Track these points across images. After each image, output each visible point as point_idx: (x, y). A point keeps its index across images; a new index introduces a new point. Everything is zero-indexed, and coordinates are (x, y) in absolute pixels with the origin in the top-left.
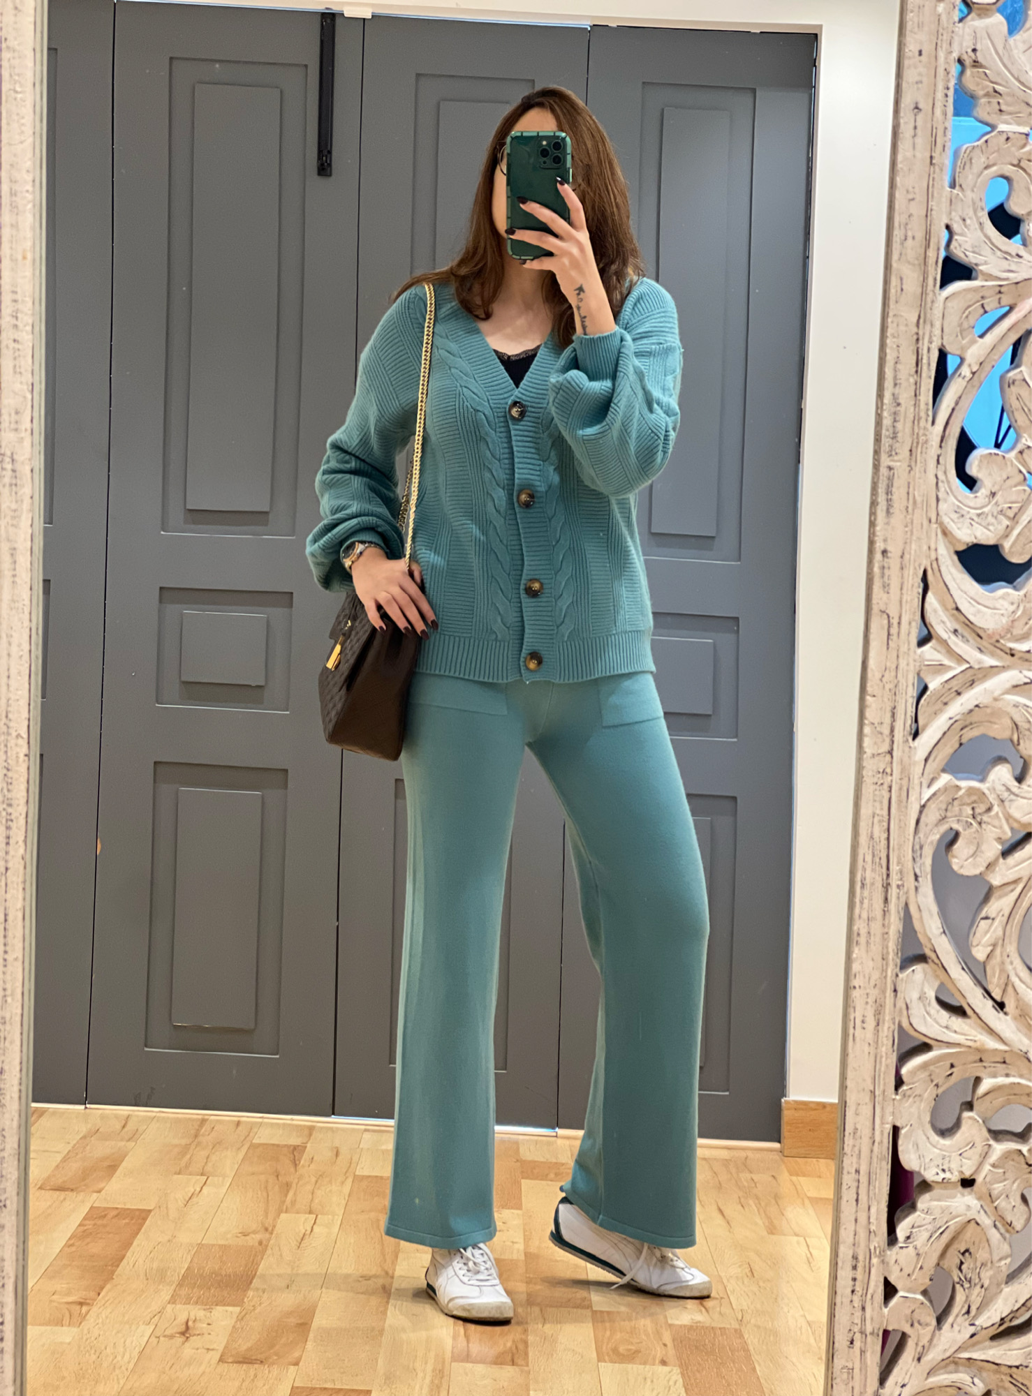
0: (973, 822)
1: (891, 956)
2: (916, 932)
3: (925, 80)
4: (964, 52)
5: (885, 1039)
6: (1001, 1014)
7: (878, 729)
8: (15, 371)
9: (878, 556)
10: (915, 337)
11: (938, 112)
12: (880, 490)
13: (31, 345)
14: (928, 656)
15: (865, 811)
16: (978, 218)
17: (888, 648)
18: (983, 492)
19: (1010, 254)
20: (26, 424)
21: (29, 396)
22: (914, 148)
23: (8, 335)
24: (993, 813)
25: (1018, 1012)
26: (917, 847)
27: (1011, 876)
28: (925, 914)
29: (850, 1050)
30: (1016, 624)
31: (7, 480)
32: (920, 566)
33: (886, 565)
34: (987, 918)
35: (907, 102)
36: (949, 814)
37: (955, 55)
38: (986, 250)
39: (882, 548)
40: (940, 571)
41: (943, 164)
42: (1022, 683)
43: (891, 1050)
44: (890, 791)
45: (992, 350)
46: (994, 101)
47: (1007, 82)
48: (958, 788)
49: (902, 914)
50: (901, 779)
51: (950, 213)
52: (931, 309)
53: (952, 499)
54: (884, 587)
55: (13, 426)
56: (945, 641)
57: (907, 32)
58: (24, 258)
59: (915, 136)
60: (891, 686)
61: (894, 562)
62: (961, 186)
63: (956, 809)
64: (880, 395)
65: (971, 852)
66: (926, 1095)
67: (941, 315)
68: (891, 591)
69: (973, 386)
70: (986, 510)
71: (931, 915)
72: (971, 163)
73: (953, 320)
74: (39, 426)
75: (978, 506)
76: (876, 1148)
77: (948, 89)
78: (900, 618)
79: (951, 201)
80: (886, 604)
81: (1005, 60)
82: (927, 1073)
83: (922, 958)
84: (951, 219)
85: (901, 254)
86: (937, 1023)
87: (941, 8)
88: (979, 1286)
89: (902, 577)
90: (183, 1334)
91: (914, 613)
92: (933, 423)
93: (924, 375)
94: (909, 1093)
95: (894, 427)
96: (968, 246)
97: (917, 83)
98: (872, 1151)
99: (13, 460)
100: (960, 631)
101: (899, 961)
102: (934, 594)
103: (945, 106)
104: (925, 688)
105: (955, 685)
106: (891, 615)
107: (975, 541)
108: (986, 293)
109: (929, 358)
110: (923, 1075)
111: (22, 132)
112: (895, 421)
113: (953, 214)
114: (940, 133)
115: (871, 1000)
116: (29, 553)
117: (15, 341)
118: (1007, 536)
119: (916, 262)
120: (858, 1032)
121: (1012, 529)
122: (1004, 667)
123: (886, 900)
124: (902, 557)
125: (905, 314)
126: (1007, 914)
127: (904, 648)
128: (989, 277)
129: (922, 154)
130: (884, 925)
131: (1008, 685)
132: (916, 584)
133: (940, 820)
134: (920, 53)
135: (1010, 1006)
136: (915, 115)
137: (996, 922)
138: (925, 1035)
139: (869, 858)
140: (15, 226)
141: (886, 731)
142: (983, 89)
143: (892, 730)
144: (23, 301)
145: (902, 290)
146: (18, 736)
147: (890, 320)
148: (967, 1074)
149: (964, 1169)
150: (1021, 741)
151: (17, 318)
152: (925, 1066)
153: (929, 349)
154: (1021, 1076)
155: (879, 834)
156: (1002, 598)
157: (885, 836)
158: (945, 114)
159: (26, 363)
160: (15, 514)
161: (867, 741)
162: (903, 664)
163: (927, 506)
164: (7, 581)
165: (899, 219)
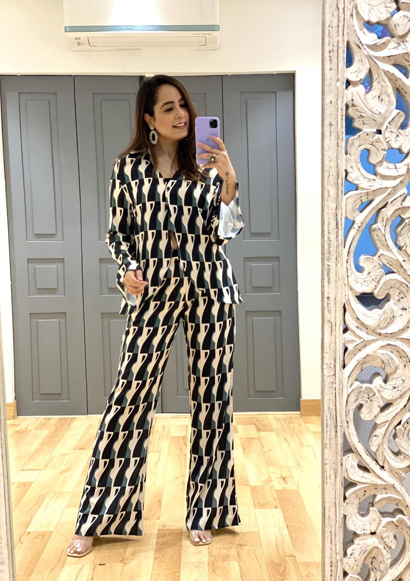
0: (367, 400)
1: (339, 452)
2: (348, 442)
3: (333, 113)
4: (348, 101)
5: (338, 483)
6: (383, 470)
7: (329, 366)
9: (326, 299)
10: (335, 214)
11: (340, 125)
12: (325, 274)
14: (347, 337)
15: (326, 397)
16: (357, 166)
17: (331, 335)
18: (365, 272)
19: (370, 179)
22: (330, 140)
24: (376, 396)
25: (389, 470)
26: (347, 411)
27: (384, 420)
28: (352, 436)
29: (325, 488)
30: (381, 323)
32: (342, 302)
33: (329, 303)
34: (376, 436)
35: (327, 122)
36: (359, 397)
37: (344, 103)
38: (361, 178)
39: (327, 296)
40: (350, 304)
41: (342, 146)
42: (384, 345)
43: (341, 487)
44: (335, 390)
45: (366, 217)
46: (362, 119)
47: (366, 112)
48: (362, 387)
49: (343, 436)
50: (339, 385)
51: (346, 165)
52: (341, 203)
53: (353, 275)
54: (329, 311)
56: (354, 331)
57: (326, 95)
59: (331, 135)
60: (334, 349)
61: (332, 301)
62: (350, 154)
63: (361, 396)
64: (322, 237)
65: (368, 412)
66: (356, 502)
67: (345, 205)
68: (331, 313)
69: (359, 232)
70: (367, 279)
71: (354, 436)
72: (353, 145)
73: (350, 207)
75: (364, 278)
76: (337, 523)
77: (343, 116)
79: (346, 160)
80: (330, 318)
81: (365, 103)
82: (356, 495)
83: (351, 451)
84: (347, 167)
85: (327, 182)
86: (359, 475)
87: (338, 84)
88: (379, 571)
89: (336, 307)
91: (341, 321)
92: (344, 247)
93: (340, 228)
94: (349, 502)
95: (329, 249)
96: (354, 177)
97: (330, 114)
100: (359, 327)
101: (342, 453)
102: (348, 313)
103: (342, 123)
105: (358, 347)
106: (332, 322)
107: (363, 292)
108: (362, 195)
109: (341, 222)
112: (329, 247)
113: (348, 165)
114: (340, 134)
115: (332, 468)
118: (375, 289)
119: (334, 185)
120: (328, 480)
121: (378, 286)
122: (377, 340)
123: (336, 432)
124: (335, 299)
125: (331, 205)
126: (383, 434)
127: (338, 335)
128: (363, 189)
129: (334, 142)
130: (336, 441)
131: (379, 346)
132: (341, 310)
133: (355, 400)
134: (331, 102)
135: (386, 467)
136: (330, 127)
137: (379, 437)
138: (354, 481)
139: (329, 415)
141: (332, 367)
142: (356, 115)
143: (335, 366)
145: (329, 196)
147: (325, 208)
148: (371, 494)
149: (371, 529)
150: (385, 368)
152: (354, 492)
153: (341, 219)
154: (392, 494)
155: (332, 407)
156: (375, 313)
157: (334, 407)
158: (342, 126)
161: (325, 371)
162: (338, 341)
163: (344, 279)
165: (327, 168)
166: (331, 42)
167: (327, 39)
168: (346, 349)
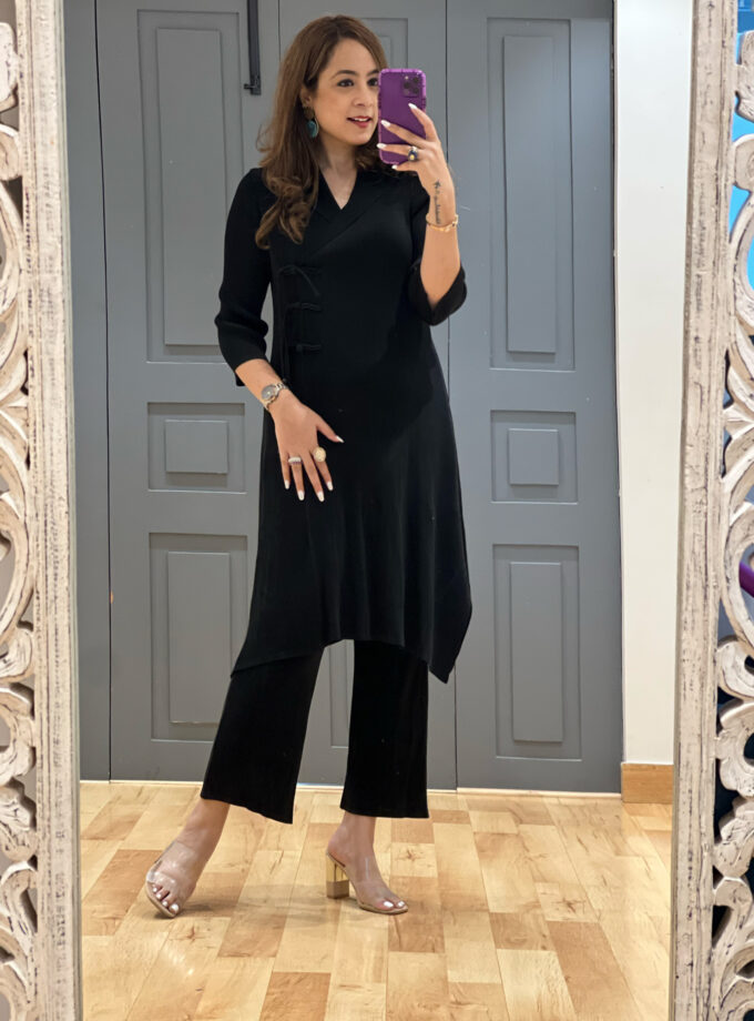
1: (711, 636)
2: (729, 619)
5: (708, 698)
7: (696, 470)
8: (50, 228)
9: (692, 342)
10: (715, 177)
11: (727, 8)
12: (692, 293)
13: (59, 208)
14: (731, 415)
15: (688, 532)
17: (701, 411)
20: (58, 267)
21: (60, 246)
22: (710, 34)
23: (43, 201)
26: (728, 558)
28: (735, 606)
29: (682, 706)
31: (45, 309)
32: (723, 348)
33: (698, 348)
35: (703, 1)
36: (750, 533)
39: (695, 335)
40: (738, 351)
41: (732, 47)
43: (712, 705)
44: (706, 516)
49: (718, 607)
50: (714, 507)
51: (739, 83)
52: (726, 156)
53: (745, 296)
54: (697, 364)
55: (48, 269)
56: (744, 403)
58: (52, 143)
59: (710, 26)
60: (704, 438)
61: (704, 345)
62: (745, 62)
64: (690, 222)
66: (740, 736)
67: (733, 160)
68: (702, 367)
71: (740, 607)
72: (752, 45)
73: (743, 164)
74: (67, 268)
76: (704, 775)
78: (709, 387)
79: (739, 74)
80: (699, 378)
82: (740, 722)
83: (734, 638)
84: (739, 87)
85: (702, 116)
86: (746, 684)
89: (710, 357)
90: (190, 937)
91: (721, 384)
92: (730, 241)
93: (723, 204)
94: (726, 736)
95: (701, 245)
96: (752, 107)
98: (701, 777)
99: (49, 294)
101: (716, 641)
102: (735, 368)
103: (732, 3)
104: (730, 439)
105: (752, 435)
106: (703, 385)
109: (726, 192)
110: (737, 722)
111: (47, 50)
112: (702, 240)
113: (741, 84)
114: (729, 22)
115: (697, 668)
116: (63, 363)
117: (47, 205)
119: (715, 121)
120: (688, 692)
123: (706, 597)
124: (710, 342)
125: (707, 160)
127: (714, 410)
129: (716, 40)
130: (704, 615)
132: (721, 362)
133: (744, 538)
136: (710, 11)
138: (738, 693)
139: (692, 567)
140: (45, 120)
141: (702, 471)
143: (706, 470)
144: (53, 176)
145: (704, 142)
146: (60, 498)
147: (696, 165)
151: (48, 188)
152: (738, 715)
153: (725, 185)
155: (699, 549)
157: (703, 550)
158: (732, 9)
159: (57, 222)
160: (52, 334)
161: (687, 480)
162: (713, 422)
163: (728, 302)
164: (47, 384)
165: (699, 89)
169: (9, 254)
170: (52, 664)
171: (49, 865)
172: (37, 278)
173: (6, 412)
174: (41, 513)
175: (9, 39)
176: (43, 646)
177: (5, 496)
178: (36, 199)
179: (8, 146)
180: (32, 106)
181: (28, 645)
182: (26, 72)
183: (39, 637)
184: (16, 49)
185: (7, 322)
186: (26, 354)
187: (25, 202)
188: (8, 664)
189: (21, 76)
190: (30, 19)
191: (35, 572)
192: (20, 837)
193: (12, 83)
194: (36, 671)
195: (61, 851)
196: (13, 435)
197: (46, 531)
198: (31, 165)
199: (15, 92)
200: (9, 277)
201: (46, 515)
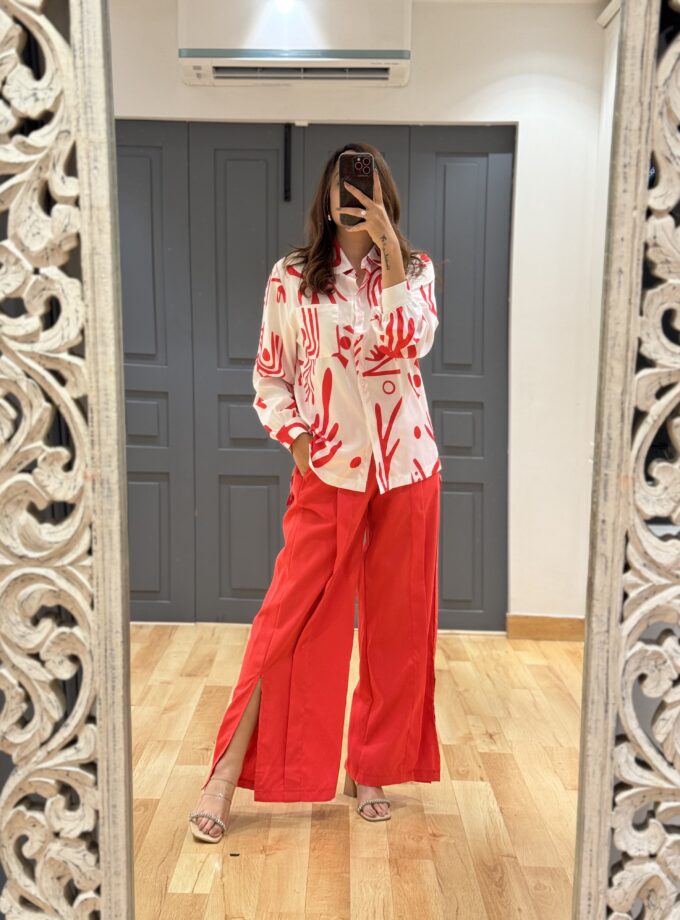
0: (655, 669)
3: (627, 255)
4: (649, 238)
6: (672, 769)
7: (601, 618)
8: (108, 434)
9: (600, 524)
10: (621, 402)
11: (634, 272)
12: (599, 486)
14: (629, 579)
15: (594, 663)
16: (656, 333)
17: (606, 573)
18: (660, 487)
19: (675, 353)
20: (115, 462)
21: (116, 447)
22: (619, 293)
23: (104, 414)
24: (667, 664)
26: (624, 683)
27: (677, 698)
28: (629, 719)
31: (105, 493)
32: (624, 529)
33: (605, 529)
34: (663, 719)
35: (615, 267)
36: (642, 665)
37: (643, 241)
38: (661, 351)
39: (601, 519)
40: (636, 532)
41: (636, 303)
43: (609, 789)
44: (608, 653)
45: (667, 406)
46: (666, 266)
47: (674, 255)
48: (646, 651)
49: (616, 718)
50: (615, 646)
51: (641, 332)
52: (630, 386)
53: (642, 491)
54: (604, 540)
55: (108, 464)
56: (639, 571)
57: (615, 228)
59: (619, 287)
60: (609, 595)
61: (609, 527)
62: (647, 316)
63: (645, 662)
65: (655, 685)
66: (629, 811)
67: (635, 389)
68: (608, 542)
69: (655, 429)
70: (662, 497)
71: (632, 718)
72: (653, 302)
73: (643, 391)
75: (658, 494)
76: (602, 839)
77: (639, 260)
78: (613, 558)
79: (641, 323)
80: (605, 551)
81: (673, 244)
82: (630, 801)
83: (627, 740)
84: (641, 334)
85: (612, 354)
86: (636, 774)
87: (635, 213)
88: (659, 909)
89: (614, 535)
91: (621, 555)
92: (631, 450)
93: (626, 423)
94: (620, 811)
95: (608, 452)
96: (650, 350)
97: (621, 257)
98: (599, 840)
99: (108, 482)
100: (647, 565)
102: (633, 544)
103: (638, 270)
105: (644, 594)
106: (608, 557)
107: (656, 514)
108: (662, 375)
109: (629, 413)
110: (628, 802)
111: (107, 301)
112: (609, 448)
113: (643, 332)
114: (634, 286)
115: (598, 762)
117: (107, 417)
118: (674, 510)
119: (621, 359)
121: (677, 507)
122: (672, 584)
123: (606, 711)
124: (613, 524)
126: (675, 718)
127: (615, 574)
128: (663, 366)
129: (624, 298)
130: (605, 724)
131: (676, 594)
132: (622, 539)
133: (636, 669)
134: (622, 239)
135: (677, 765)
136: (620, 277)
137: (669, 723)
138: (629, 781)
139: (596, 688)
140: (105, 354)
141: (605, 619)
142: (660, 259)
143: (609, 619)
145: (613, 374)
146: (117, 632)
147: (605, 391)
148: (652, 801)
149: (650, 850)
151: (106, 403)
152: (629, 796)
153: (629, 409)
155: (602, 677)
156: (673, 545)
157: (605, 677)
158: (637, 274)
159: (114, 429)
160: (110, 512)
161: (594, 625)
162: (615, 584)
163: (627, 494)
164: (107, 548)
165: (611, 334)
166: (628, 152)
167: (621, 148)
168: (625, 596)
169: (78, 452)
170: (111, 750)
171: (110, 895)
172: (99, 471)
173: (76, 568)
174: (103, 643)
175: (78, 292)
176: (104, 740)
177: (76, 630)
178: (99, 412)
179: (77, 373)
180: (95, 344)
181: (92, 737)
182: (90, 318)
183: (101, 732)
184: (83, 299)
185: (77, 503)
186: (91, 526)
187: (90, 415)
188: (78, 751)
189: (87, 321)
190: (93, 278)
191: (97, 685)
192: (88, 875)
193: (80, 326)
194: (99, 756)
195: (118, 885)
196: (81, 586)
197: (106, 656)
198: (94, 389)
199: (82, 332)
200: (78, 470)
201: (106, 645)
